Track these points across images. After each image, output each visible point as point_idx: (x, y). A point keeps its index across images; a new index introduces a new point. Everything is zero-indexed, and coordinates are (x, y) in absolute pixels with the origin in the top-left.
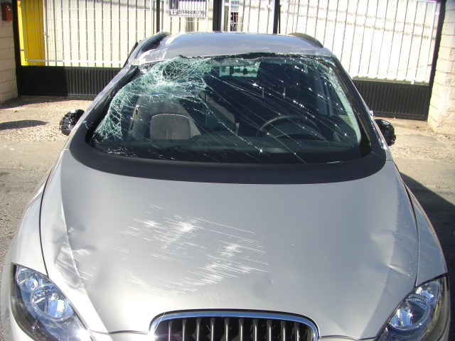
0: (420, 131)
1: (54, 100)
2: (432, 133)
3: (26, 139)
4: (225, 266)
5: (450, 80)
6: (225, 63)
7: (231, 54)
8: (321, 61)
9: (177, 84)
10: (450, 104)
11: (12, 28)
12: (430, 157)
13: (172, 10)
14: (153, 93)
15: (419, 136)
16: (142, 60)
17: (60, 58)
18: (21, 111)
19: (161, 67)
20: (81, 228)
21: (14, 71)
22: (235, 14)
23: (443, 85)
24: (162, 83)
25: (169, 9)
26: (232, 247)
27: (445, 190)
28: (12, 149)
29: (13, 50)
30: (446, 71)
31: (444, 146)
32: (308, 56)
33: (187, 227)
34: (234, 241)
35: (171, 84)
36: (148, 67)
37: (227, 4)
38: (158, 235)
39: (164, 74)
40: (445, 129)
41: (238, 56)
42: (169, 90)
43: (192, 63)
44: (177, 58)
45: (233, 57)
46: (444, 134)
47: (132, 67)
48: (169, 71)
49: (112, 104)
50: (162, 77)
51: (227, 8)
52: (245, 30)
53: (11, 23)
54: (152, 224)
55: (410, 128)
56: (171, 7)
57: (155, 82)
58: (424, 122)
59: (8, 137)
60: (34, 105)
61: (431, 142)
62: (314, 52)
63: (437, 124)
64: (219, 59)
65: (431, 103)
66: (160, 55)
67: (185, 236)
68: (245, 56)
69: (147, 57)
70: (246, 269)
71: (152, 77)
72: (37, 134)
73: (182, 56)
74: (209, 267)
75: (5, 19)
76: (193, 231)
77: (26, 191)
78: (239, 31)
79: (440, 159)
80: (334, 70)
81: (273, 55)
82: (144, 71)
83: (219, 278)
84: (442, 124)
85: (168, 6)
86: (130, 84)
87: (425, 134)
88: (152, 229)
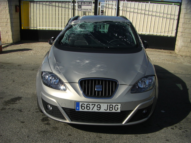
0: (172, 54)
1: (34, 42)
2: (176, 55)
3: (26, 55)
4: (96, 69)
5: (182, 35)
6: (98, 24)
7: (99, 21)
8: (126, 23)
9: (84, 30)
10: (182, 44)
11: (18, 15)
12: (173, 62)
13: (79, 9)
14: (77, 32)
15: (171, 56)
16: (73, 23)
17: (35, 26)
18: (22, 46)
19: (79, 25)
20: (60, 63)
21: (19, 31)
22: (103, 10)
23: (180, 37)
24: (79, 29)
25: (78, 8)
26: (99, 65)
27: (177, 73)
28: (21, 58)
29: (19, 23)
30: (181, 31)
31: (180, 59)
32: (123, 22)
33: (87, 62)
34: (99, 64)
35: (82, 30)
36: (74, 25)
37: (99, 7)
38: (80, 63)
39: (80, 27)
40: (181, 53)
41: (101, 22)
42: (81, 31)
43: (88, 24)
44: (83, 22)
45: (100, 22)
46: (180, 55)
47: (70, 25)
48: (81, 26)
49: (65, 35)
50: (79, 28)
51: (99, 8)
52: (106, 15)
53: (19, 13)
54: (78, 61)
55: (168, 53)
56: (79, 8)
57: (77, 29)
58: (174, 51)
59: (19, 54)
60: (27, 44)
61: (175, 58)
62: (125, 21)
63: (178, 51)
64: (96, 23)
65: (176, 44)
66: (78, 22)
67: (87, 63)
68: (104, 22)
69: (74, 22)
70: (102, 70)
71: (76, 28)
72: (30, 53)
73: (85, 22)
74: (93, 69)
75: (16, 11)
76: (89, 62)
77: (29, 70)
78: (104, 15)
79: (177, 63)
80: (130, 26)
81: (112, 22)
82: (73, 26)
83: (95, 71)
84: (179, 51)
85: (78, 7)
86: (70, 29)
87: (173, 55)
88: (78, 62)
